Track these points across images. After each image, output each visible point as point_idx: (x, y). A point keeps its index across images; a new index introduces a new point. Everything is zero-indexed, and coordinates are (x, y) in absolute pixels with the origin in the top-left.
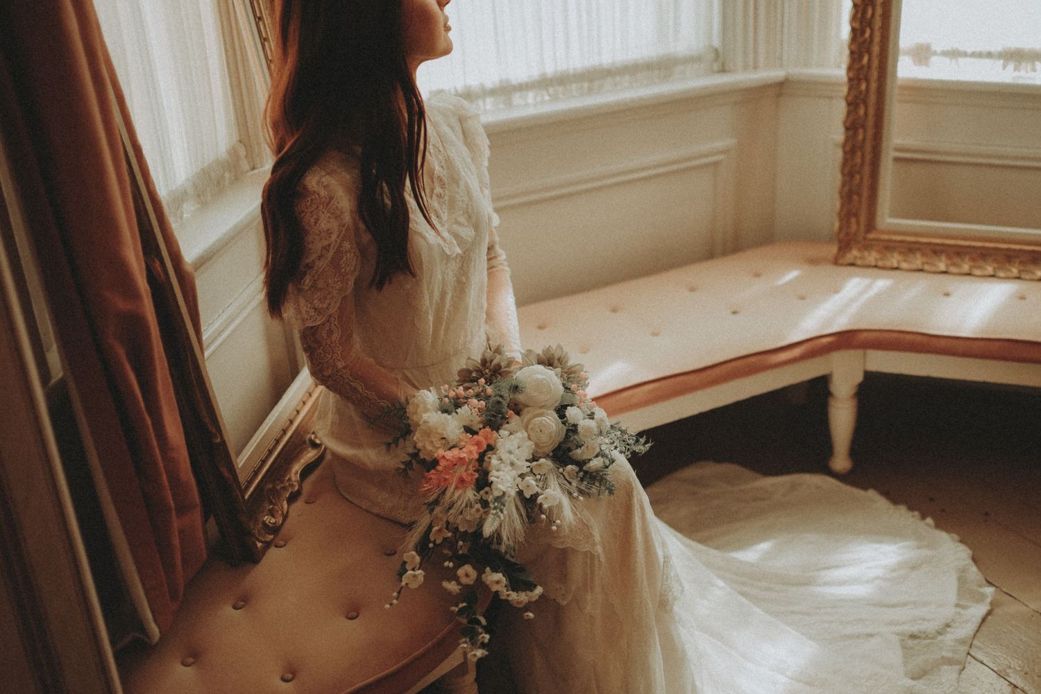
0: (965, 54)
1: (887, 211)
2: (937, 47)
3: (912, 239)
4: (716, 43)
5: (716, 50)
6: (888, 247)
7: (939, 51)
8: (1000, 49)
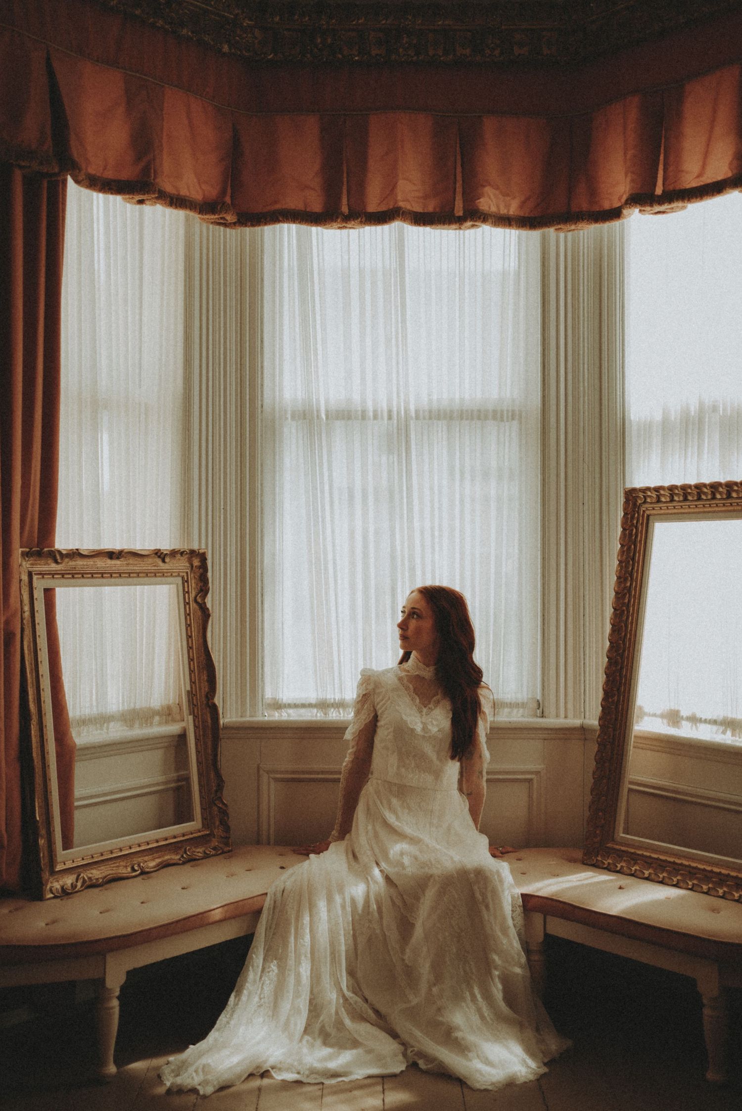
0: (700, 721)
1: (621, 829)
2: (684, 713)
3: (633, 851)
4: (539, 697)
5: (538, 701)
6: (620, 855)
7: (685, 716)
8: (721, 718)
